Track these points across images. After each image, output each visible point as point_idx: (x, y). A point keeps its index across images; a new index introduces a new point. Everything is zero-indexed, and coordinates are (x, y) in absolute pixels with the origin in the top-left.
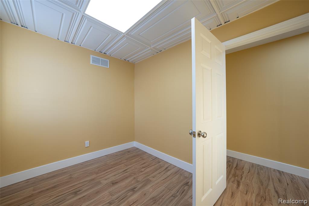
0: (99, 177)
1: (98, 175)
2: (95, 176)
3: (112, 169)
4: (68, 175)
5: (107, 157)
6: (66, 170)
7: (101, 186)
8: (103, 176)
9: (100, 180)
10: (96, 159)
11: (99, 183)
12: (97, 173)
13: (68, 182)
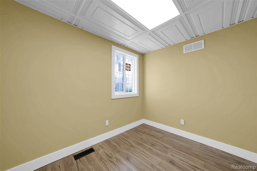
0: (172, 150)
1: (174, 149)
2: (171, 148)
3: (188, 155)
4: (162, 135)
5: (201, 145)
6: (166, 133)
7: (164, 155)
8: (174, 152)
9: (169, 152)
10: (190, 140)
11: (166, 152)
12: (174, 147)
13: (158, 138)
